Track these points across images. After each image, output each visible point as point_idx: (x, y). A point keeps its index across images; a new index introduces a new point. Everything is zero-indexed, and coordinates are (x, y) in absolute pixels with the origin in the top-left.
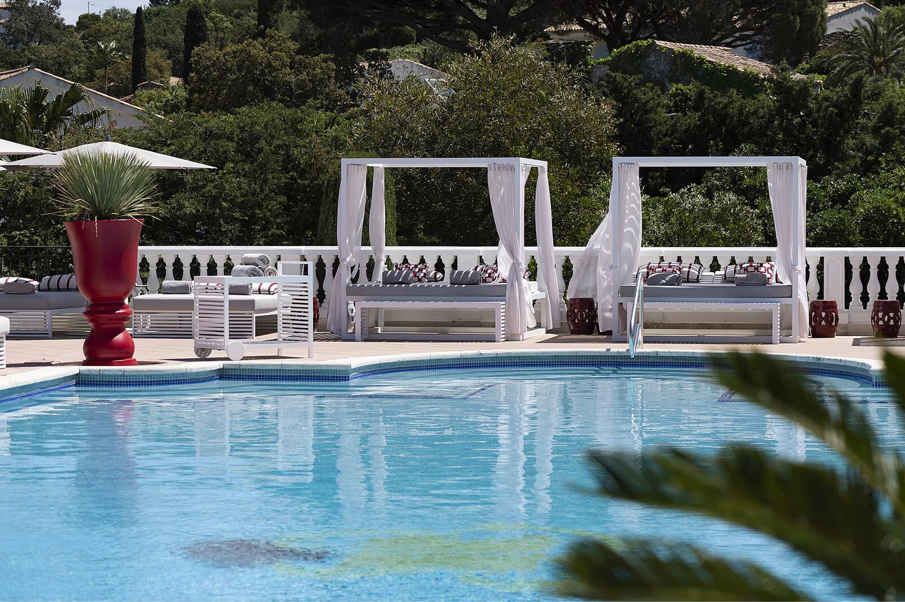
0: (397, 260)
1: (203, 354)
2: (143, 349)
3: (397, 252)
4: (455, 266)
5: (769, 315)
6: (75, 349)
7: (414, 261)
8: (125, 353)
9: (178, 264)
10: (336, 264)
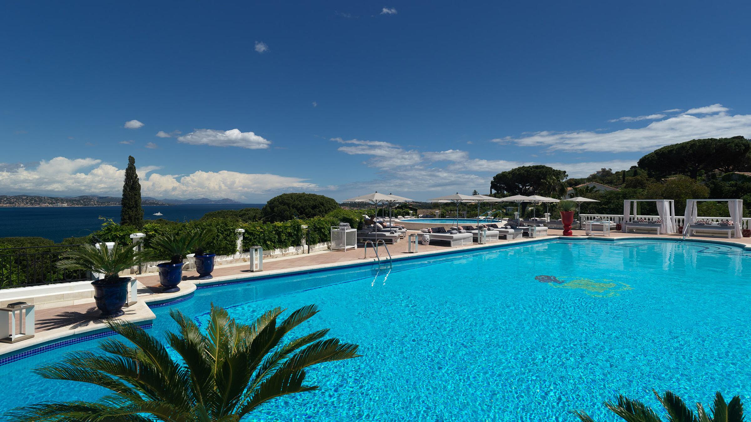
0: (639, 218)
1: (587, 235)
2: (574, 232)
3: (640, 216)
4: (652, 219)
5: (728, 232)
6: (561, 232)
7: (643, 219)
8: (570, 234)
9: (588, 218)
10: (623, 219)
